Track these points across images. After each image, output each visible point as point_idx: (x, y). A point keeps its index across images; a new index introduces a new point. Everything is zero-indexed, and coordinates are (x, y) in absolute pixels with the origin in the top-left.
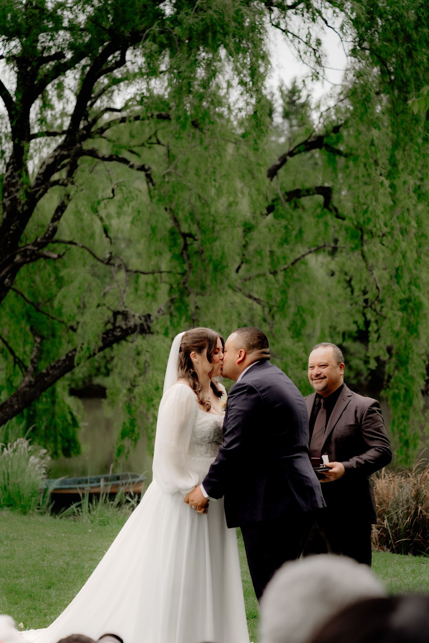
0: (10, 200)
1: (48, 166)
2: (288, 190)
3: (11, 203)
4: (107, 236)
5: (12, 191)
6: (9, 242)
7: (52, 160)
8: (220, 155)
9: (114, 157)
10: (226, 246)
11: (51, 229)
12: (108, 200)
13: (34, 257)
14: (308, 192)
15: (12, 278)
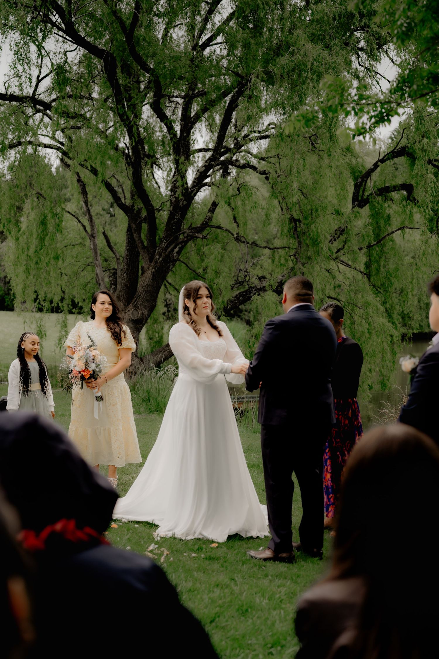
0: (175, 198)
1: (201, 173)
2: (380, 187)
4: (236, 222)
5: (177, 191)
6: (174, 227)
7: (204, 168)
8: (304, 160)
9: (246, 165)
10: (319, 228)
11: (207, 218)
12: (235, 196)
13: (189, 238)
14: (395, 188)
15: (179, 253)
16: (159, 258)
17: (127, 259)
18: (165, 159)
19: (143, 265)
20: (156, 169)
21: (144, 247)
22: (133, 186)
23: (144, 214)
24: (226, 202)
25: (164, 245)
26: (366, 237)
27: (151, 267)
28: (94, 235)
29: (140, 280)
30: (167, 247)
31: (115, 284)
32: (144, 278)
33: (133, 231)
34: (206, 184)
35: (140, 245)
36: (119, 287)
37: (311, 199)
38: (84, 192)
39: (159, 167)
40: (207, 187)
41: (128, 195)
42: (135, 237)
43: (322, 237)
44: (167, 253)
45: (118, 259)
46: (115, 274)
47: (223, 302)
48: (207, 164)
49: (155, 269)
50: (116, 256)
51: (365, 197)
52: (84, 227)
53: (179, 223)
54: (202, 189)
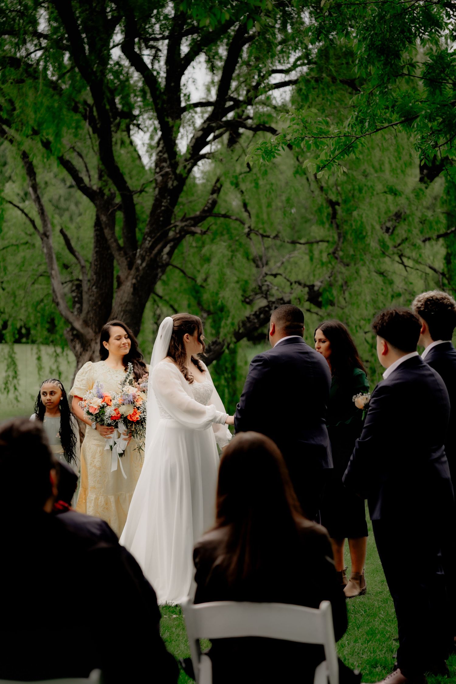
0: (162, 175)
1: (197, 139)
3: (163, 179)
4: (247, 210)
5: (163, 167)
6: (161, 219)
7: (201, 133)
9: (261, 127)
10: (364, 215)
11: (210, 201)
12: (245, 174)
13: (183, 233)
15: (170, 254)
16: (141, 264)
17: (97, 265)
18: (146, 116)
19: (120, 274)
20: (134, 130)
21: (120, 248)
22: (101, 162)
23: (118, 200)
24: (232, 183)
25: (147, 244)
26: (434, 224)
27: (130, 277)
28: (48, 233)
29: (115, 295)
30: (152, 248)
31: (80, 302)
32: (122, 292)
33: (103, 226)
34: (204, 156)
35: (114, 245)
36: (85, 306)
37: (352, 175)
38: (31, 172)
39: (139, 128)
40: (206, 160)
41: (95, 174)
42: (106, 234)
43: (368, 228)
44: (152, 256)
45: (83, 267)
46: (79, 287)
47: (233, 324)
48: (205, 126)
49: (136, 279)
50: (80, 262)
51: (438, 163)
52: (33, 222)
53: (169, 213)
54: (200, 163)
